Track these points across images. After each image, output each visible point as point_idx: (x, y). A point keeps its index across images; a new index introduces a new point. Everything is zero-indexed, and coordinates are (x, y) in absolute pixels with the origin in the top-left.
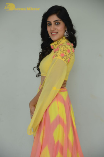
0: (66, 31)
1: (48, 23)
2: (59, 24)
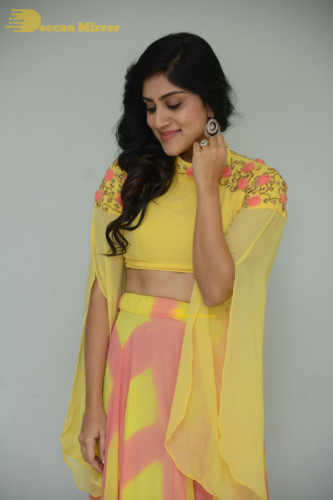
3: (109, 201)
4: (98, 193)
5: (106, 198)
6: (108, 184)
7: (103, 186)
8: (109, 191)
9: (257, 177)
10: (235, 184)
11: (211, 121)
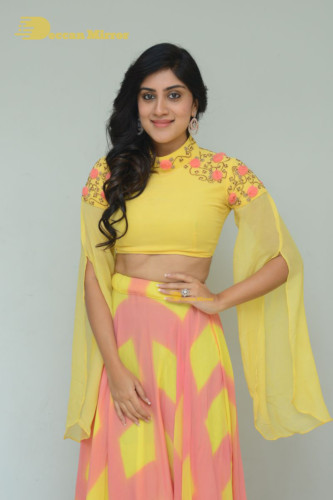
0: (192, 118)
1: (143, 91)
2: (180, 96)
3: (95, 196)
4: (84, 189)
5: (92, 193)
6: (93, 181)
7: (89, 183)
8: (94, 187)
9: (234, 168)
10: (208, 174)
11: (194, 119)
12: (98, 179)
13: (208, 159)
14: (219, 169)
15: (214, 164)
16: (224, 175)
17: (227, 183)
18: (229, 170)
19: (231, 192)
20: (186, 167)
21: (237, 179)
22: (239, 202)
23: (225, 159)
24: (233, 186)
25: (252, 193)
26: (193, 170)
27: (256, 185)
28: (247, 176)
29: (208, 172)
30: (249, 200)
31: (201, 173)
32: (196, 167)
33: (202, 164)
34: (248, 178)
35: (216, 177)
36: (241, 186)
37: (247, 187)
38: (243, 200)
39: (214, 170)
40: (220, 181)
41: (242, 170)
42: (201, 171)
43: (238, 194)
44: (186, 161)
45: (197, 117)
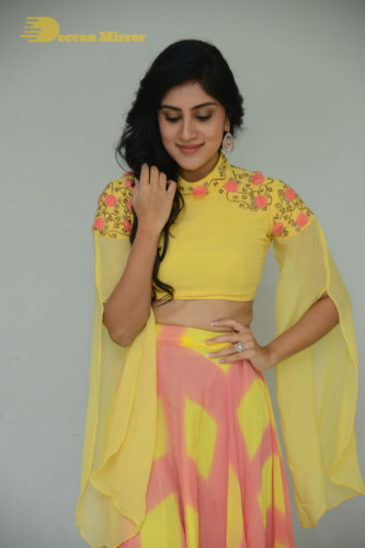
1: (165, 109)
2: (210, 115)
3: (116, 226)
5: (111, 224)
6: (110, 210)
7: (103, 213)
8: (114, 217)
9: (280, 192)
10: (249, 201)
11: (229, 134)
12: (117, 206)
13: (245, 181)
14: (262, 194)
15: (256, 188)
16: (269, 200)
17: (273, 211)
18: (274, 194)
19: (277, 221)
20: (221, 191)
21: (285, 206)
22: (286, 233)
23: (267, 181)
24: (280, 214)
25: (302, 221)
26: (231, 195)
27: (305, 212)
28: (295, 201)
29: (249, 197)
30: (298, 230)
31: (240, 199)
32: (233, 191)
33: (240, 188)
34: (296, 204)
35: (260, 203)
36: (289, 213)
37: (295, 215)
38: (291, 230)
39: (256, 195)
40: (265, 209)
41: (288, 194)
42: (240, 196)
43: (285, 224)
44: (221, 184)
45: (232, 132)
